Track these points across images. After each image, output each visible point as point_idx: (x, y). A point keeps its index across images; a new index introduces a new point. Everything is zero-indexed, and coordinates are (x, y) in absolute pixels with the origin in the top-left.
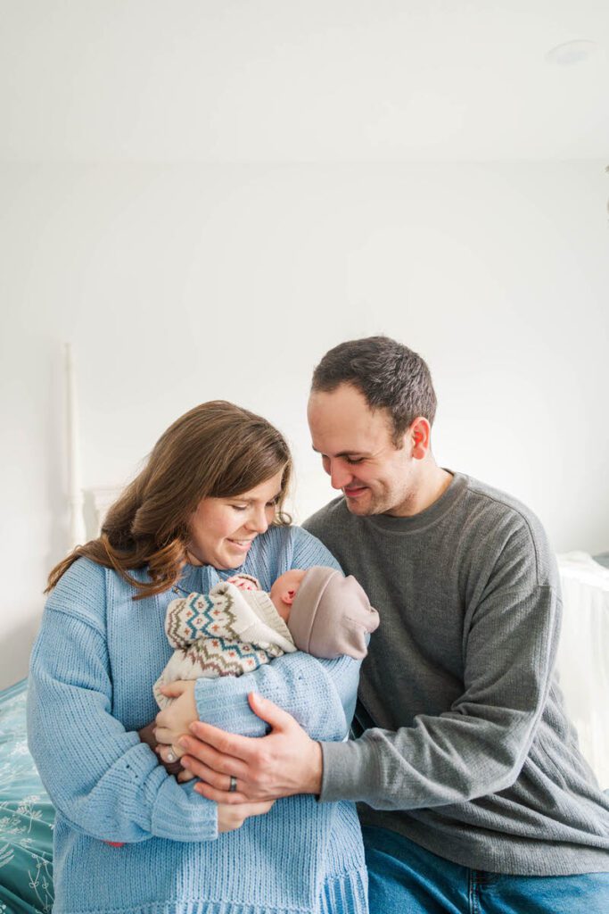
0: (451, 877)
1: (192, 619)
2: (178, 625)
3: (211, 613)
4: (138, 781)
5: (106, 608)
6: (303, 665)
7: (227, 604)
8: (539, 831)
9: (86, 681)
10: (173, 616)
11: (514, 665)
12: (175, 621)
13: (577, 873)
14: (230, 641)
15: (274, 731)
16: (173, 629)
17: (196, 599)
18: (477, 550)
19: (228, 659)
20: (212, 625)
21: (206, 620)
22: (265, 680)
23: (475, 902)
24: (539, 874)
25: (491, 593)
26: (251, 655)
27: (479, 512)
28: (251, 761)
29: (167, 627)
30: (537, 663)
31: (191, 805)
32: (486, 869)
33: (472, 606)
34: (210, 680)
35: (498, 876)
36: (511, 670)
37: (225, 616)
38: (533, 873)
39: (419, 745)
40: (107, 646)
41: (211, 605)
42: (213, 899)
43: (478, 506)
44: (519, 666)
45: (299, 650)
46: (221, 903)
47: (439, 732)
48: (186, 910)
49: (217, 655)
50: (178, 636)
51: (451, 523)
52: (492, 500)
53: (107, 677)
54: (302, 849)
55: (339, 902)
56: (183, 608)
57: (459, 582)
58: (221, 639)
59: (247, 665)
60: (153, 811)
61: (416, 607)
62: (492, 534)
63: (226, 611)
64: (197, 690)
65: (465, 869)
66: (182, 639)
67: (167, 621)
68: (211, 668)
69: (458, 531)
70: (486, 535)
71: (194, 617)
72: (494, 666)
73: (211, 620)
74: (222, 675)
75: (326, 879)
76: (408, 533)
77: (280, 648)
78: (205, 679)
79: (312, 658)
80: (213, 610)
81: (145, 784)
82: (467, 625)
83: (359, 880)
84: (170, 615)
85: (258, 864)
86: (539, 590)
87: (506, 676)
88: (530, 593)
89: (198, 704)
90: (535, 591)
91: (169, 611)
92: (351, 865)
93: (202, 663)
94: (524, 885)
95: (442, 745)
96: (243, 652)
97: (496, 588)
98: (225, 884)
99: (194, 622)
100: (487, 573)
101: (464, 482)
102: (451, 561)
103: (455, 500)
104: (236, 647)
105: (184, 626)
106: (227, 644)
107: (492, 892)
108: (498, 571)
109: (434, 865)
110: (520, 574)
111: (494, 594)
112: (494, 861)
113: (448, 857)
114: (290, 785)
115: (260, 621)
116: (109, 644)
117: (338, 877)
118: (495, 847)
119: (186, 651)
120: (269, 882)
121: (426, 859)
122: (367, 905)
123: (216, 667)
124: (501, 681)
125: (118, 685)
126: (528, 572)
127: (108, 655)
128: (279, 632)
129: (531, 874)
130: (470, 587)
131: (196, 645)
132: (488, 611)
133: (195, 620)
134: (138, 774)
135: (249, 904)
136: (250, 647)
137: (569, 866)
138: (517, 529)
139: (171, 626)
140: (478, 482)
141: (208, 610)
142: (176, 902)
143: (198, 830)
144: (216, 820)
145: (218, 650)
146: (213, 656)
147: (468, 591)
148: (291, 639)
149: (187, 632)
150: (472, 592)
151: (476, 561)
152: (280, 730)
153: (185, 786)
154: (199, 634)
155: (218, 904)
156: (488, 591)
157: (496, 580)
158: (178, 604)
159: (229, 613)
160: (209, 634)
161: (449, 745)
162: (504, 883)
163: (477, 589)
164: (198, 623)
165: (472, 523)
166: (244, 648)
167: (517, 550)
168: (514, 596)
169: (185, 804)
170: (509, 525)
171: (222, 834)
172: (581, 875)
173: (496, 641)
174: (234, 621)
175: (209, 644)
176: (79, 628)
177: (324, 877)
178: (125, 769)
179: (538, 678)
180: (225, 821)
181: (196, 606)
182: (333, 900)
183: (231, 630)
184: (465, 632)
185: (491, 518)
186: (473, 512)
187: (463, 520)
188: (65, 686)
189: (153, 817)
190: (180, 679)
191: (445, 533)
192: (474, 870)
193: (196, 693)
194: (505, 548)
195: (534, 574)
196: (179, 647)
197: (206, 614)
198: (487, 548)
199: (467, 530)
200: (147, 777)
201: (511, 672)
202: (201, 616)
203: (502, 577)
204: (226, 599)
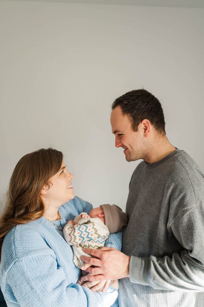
1: (81, 234)
10: (72, 236)
37: (93, 230)
41: (87, 227)
73: (89, 233)
105: (78, 238)
139: (72, 239)
141: (86, 229)
145: (95, 244)
149: (80, 240)
154: (86, 239)
160: (90, 238)
164: (84, 235)
174: (97, 230)
181: (81, 229)
183: (97, 234)
204: (92, 224)
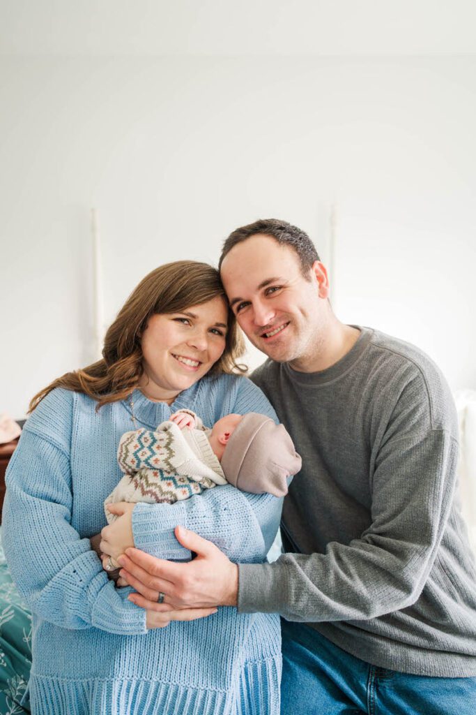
0: (355, 669)
1: (138, 451)
2: (127, 456)
3: (154, 448)
4: (81, 584)
5: (72, 432)
6: (231, 498)
7: (168, 441)
8: (432, 644)
9: (50, 494)
10: (124, 447)
11: (411, 503)
12: (124, 452)
13: (463, 676)
14: (169, 473)
15: (197, 558)
16: (122, 458)
17: (143, 434)
18: (377, 400)
19: (165, 488)
20: (154, 458)
21: (149, 453)
22: (194, 509)
23: (372, 693)
24: (429, 675)
25: (390, 438)
26: (186, 486)
27: (380, 365)
28: (177, 583)
29: (118, 456)
30: (431, 501)
31: (123, 610)
32: (384, 666)
33: (374, 451)
34: (146, 504)
35: (393, 673)
36: (408, 508)
37: (165, 451)
38: (424, 673)
39: (326, 570)
40: (70, 464)
41: (155, 441)
42: (144, 678)
43: (380, 359)
44: (415, 504)
45: (229, 483)
46: (151, 681)
47: (345, 559)
48: (121, 686)
49: (156, 484)
50: (127, 465)
51: (357, 375)
52: (392, 352)
53: (68, 490)
54: (222, 641)
55: (256, 683)
56: (132, 441)
57: (363, 429)
58: (161, 471)
59: (180, 493)
60: (93, 610)
61: (331, 450)
62: (389, 385)
63: (167, 446)
64: (134, 513)
65: (366, 664)
66: (130, 467)
67: (119, 451)
68: (149, 495)
69: (363, 382)
70: (384, 386)
71: (140, 449)
72: (393, 504)
73: (154, 453)
74: (159, 501)
75: (246, 663)
76: (321, 385)
77: (212, 481)
78: (143, 504)
79: (239, 491)
80: (156, 445)
81: (88, 587)
82: (372, 467)
83: (274, 665)
84: (122, 445)
85: (185, 652)
86: (433, 434)
87: (403, 513)
88: (424, 437)
89: (133, 526)
90: (429, 434)
91: (121, 442)
92: (269, 653)
93: (143, 489)
94: (415, 682)
95: (346, 571)
96: (179, 483)
97: (394, 434)
98: (155, 666)
99: (139, 454)
100: (385, 421)
101: (369, 336)
102: (356, 410)
103: (360, 354)
104: (173, 479)
105: (131, 457)
106: (166, 475)
107: (387, 685)
108: (395, 418)
109: (341, 658)
110: (415, 421)
111: (392, 439)
112: (392, 661)
113: (353, 653)
114: (209, 600)
115: (195, 457)
116: (72, 463)
117: (256, 662)
118: (393, 651)
119: (133, 477)
120: (193, 666)
121: (334, 652)
122: (279, 686)
123: (154, 494)
124: (399, 517)
125: (77, 497)
126: (423, 418)
127: (71, 473)
128: (213, 468)
129: (422, 674)
130: (372, 433)
131: (140, 473)
132: (387, 455)
133: (141, 452)
134: (82, 579)
135: (175, 684)
136: (185, 479)
137: (456, 670)
138: (411, 379)
139: (121, 456)
140: (382, 336)
141: (152, 444)
142: (113, 679)
143: (129, 628)
144: (145, 622)
145: (158, 480)
146: (152, 484)
147: (371, 438)
148: (223, 474)
149: (133, 462)
150: (375, 438)
151: (376, 410)
152: (203, 557)
153: (120, 591)
154: (142, 464)
155: (148, 681)
156: (386, 437)
157: (392, 428)
158: (129, 436)
159: (169, 449)
160: (150, 465)
161: (353, 570)
162: (399, 679)
163: (378, 436)
164: (142, 455)
165: (374, 376)
166: (180, 480)
167: (412, 397)
168: (408, 441)
169: (118, 609)
170: (405, 375)
171: (151, 631)
172: (466, 678)
173: (394, 481)
174: (173, 456)
175: (150, 473)
176: (47, 449)
177: (245, 661)
178: (72, 574)
179: (431, 515)
180: (153, 622)
181: (142, 440)
182: (251, 680)
183: (169, 464)
184: (371, 473)
185: (390, 369)
186: (375, 366)
187: (367, 373)
188: (30, 498)
189: (92, 615)
190: (124, 501)
191: (352, 385)
192: (374, 666)
193: (133, 515)
194: (400, 397)
195: (427, 421)
196: (128, 473)
197: (150, 448)
198: (385, 398)
199: (369, 382)
200: (91, 581)
201: (407, 509)
202: (146, 449)
203: (398, 424)
204: (168, 437)
